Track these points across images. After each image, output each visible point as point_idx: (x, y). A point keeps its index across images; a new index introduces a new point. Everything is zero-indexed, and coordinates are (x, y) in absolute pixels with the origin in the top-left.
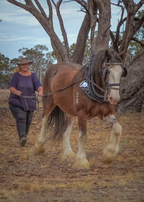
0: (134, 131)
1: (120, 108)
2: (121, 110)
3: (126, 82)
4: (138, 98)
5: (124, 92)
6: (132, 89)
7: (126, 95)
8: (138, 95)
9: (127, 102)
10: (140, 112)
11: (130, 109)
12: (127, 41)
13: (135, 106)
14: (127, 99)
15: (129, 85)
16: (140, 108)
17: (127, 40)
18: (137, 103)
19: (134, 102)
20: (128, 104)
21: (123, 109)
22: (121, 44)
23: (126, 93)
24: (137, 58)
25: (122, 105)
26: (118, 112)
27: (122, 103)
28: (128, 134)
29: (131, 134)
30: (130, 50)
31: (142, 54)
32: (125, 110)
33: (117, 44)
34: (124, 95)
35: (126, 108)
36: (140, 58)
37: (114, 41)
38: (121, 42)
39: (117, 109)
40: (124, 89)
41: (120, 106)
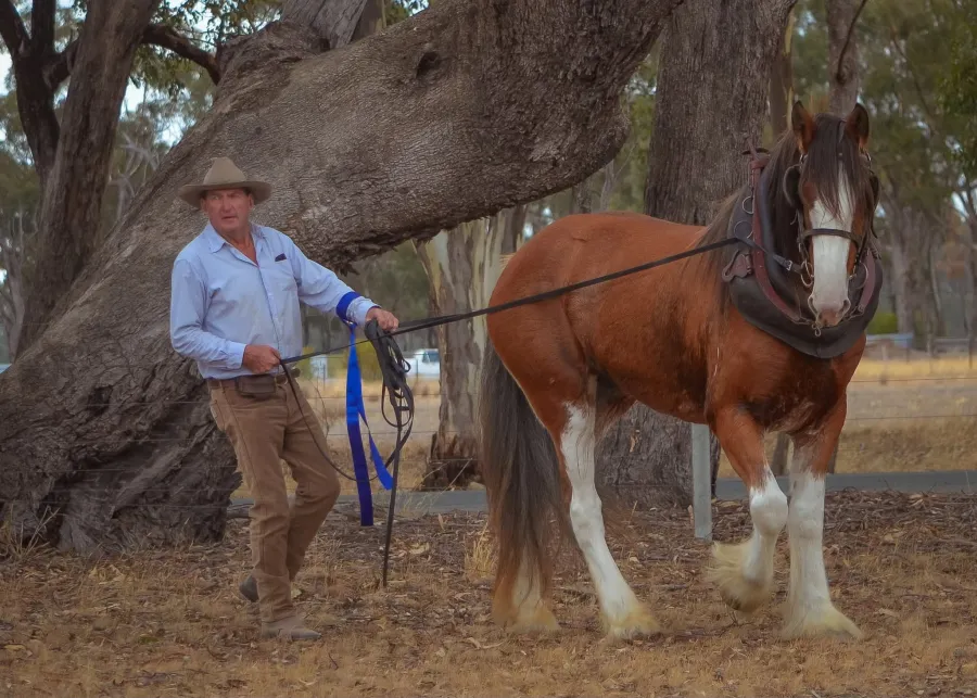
0: (175, 665)
1: (83, 516)
2: (90, 531)
3: (108, 335)
4: (199, 446)
5: (102, 411)
6: (157, 385)
7: (113, 428)
8: (196, 428)
9: (130, 477)
10: (218, 536)
11: (152, 522)
12: (111, 46)
13: (183, 502)
14: (125, 454)
15: (133, 361)
16: (220, 514)
17: (109, 42)
18: (193, 479)
19: (172, 473)
20: (135, 485)
21: (103, 520)
22: (72, 73)
23: (117, 413)
24: (173, 171)
25: (94, 494)
26: (70, 540)
27: (92, 485)
28: (137, 686)
29: (157, 684)
30: (148, 114)
31: (207, 142)
32: (117, 531)
33: (41, 76)
34: (102, 427)
35: (121, 517)
36: (195, 167)
37: (21, 48)
38: (73, 60)
39: (59, 526)
40: (101, 389)
41: (84, 503)
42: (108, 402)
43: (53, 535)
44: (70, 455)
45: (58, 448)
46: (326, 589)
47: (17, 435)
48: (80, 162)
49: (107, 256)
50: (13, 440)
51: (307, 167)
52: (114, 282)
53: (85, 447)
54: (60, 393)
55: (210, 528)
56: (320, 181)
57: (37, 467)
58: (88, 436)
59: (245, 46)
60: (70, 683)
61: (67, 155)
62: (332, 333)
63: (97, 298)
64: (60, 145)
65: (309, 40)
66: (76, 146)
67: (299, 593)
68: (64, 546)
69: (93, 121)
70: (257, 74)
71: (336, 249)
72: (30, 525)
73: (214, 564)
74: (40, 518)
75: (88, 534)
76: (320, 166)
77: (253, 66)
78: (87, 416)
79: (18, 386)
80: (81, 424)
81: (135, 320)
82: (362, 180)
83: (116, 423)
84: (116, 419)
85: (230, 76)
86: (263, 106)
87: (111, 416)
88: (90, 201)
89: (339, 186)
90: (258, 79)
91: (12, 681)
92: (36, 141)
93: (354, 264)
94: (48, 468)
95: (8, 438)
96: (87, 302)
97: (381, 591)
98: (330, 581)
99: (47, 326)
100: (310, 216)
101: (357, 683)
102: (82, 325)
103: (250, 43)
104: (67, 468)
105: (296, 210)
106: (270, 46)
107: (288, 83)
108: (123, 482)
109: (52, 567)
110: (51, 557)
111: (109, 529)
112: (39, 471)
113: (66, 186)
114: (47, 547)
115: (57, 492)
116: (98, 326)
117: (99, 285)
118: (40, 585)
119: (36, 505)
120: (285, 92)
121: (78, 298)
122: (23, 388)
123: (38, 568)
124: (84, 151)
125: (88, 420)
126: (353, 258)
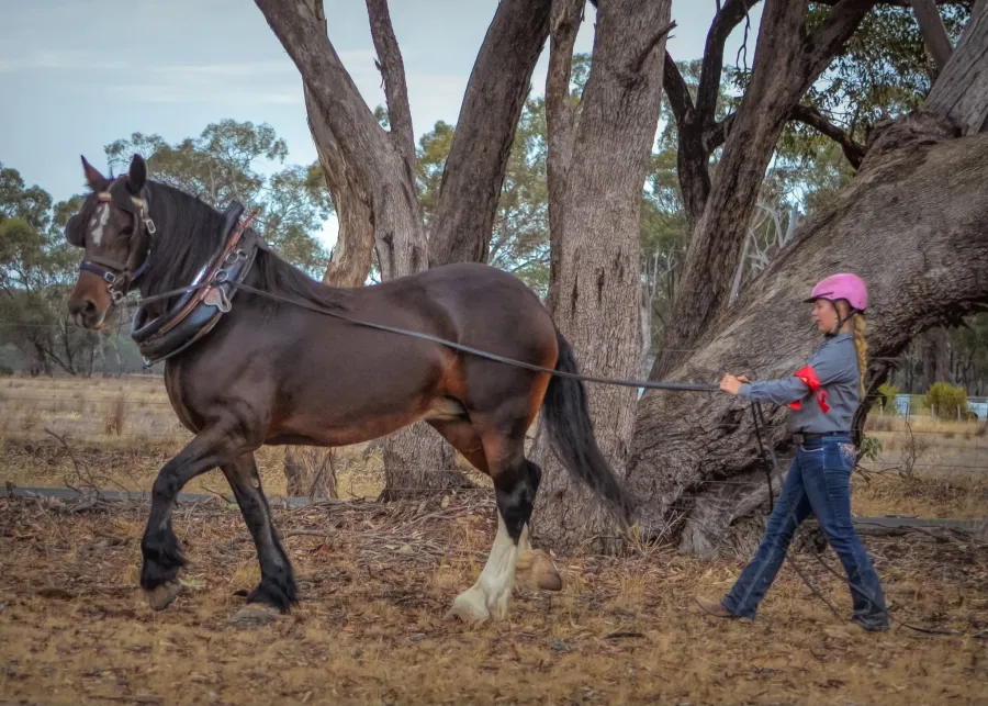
0: (781, 663)
1: (705, 522)
2: (710, 536)
5: (734, 430)
7: (741, 445)
9: (749, 489)
12: (763, 121)
14: (749, 469)
17: (762, 117)
20: (753, 498)
21: (721, 526)
22: (727, 140)
23: (745, 433)
24: (817, 228)
25: (717, 503)
26: (690, 542)
27: (716, 495)
28: (747, 680)
29: (765, 678)
30: (777, 178)
31: (849, 206)
32: (733, 536)
33: (701, 141)
34: (731, 444)
35: (738, 525)
36: (837, 227)
37: (686, 117)
38: (729, 130)
39: (682, 530)
40: (734, 411)
41: (707, 511)
42: (739, 422)
43: (676, 536)
44: (700, 467)
45: (690, 460)
46: (916, 602)
47: (655, 446)
48: (725, 215)
49: (753, 296)
50: (652, 450)
51: (933, 233)
52: (756, 319)
53: (714, 461)
54: (698, 412)
55: (815, 541)
56: (943, 246)
57: (670, 476)
58: (719, 451)
59: (890, 128)
60: (686, 672)
61: (715, 208)
62: (916, 376)
63: (739, 332)
64: (710, 199)
65: (944, 127)
66: (723, 201)
67: (891, 604)
68: (684, 548)
69: (741, 181)
70: (898, 152)
71: (951, 303)
72: (657, 526)
73: (816, 573)
74: (666, 521)
75: (707, 538)
76: (945, 233)
77: (896, 145)
78: (719, 434)
79: (661, 404)
80: (712, 441)
81: (770, 352)
82: (979, 248)
83: (743, 442)
84: (744, 438)
85: (875, 152)
86: (902, 179)
87: (740, 435)
88: (730, 247)
89: (959, 251)
90: (899, 156)
91: (634, 667)
92: (689, 194)
93: (966, 319)
94: (679, 478)
95: (648, 448)
96: (732, 334)
97: (964, 608)
98: (920, 596)
99: (693, 353)
100: (932, 275)
101: (944, 691)
102: (724, 354)
103: (894, 126)
104: (696, 478)
105: (920, 268)
106: (911, 130)
107: (924, 162)
108: (743, 494)
109: (673, 566)
110: (672, 556)
111: (726, 535)
112: (671, 479)
113: (711, 234)
114: (669, 547)
115: (685, 499)
116: (738, 356)
117: (743, 321)
118: (661, 582)
119: (665, 509)
120: (920, 169)
121: (723, 330)
122: (666, 405)
123: (660, 565)
124: (730, 206)
125: (720, 437)
126: (965, 312)
